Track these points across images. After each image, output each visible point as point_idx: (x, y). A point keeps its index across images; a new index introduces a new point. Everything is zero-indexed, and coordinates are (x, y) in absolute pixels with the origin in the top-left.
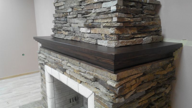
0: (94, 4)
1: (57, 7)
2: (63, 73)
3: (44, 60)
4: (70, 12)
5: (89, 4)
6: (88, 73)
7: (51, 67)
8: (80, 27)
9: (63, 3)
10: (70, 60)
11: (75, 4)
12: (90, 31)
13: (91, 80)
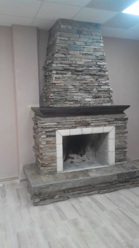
2: (86, 127)
9: (63, 82)
10: (93, 117)
11: (77, 84)
12: (95, 100)
13: (113, 121)
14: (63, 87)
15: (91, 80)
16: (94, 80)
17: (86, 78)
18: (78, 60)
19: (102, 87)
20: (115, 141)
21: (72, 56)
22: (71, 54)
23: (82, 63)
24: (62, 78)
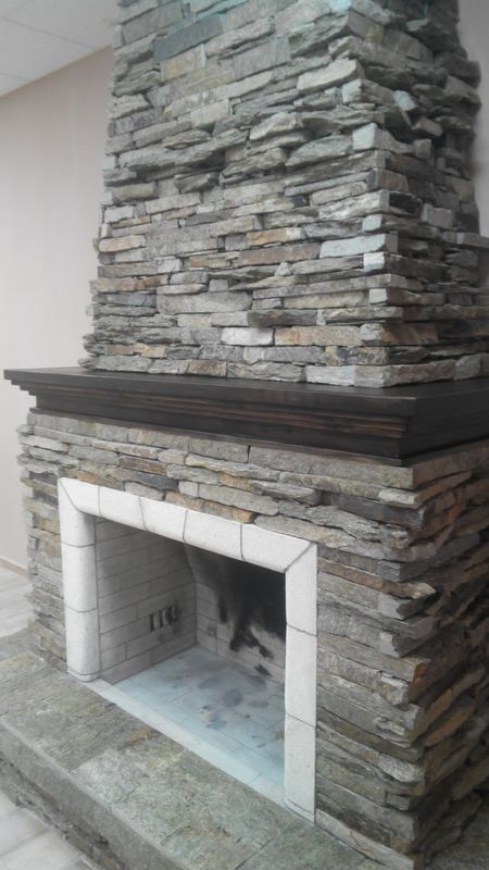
0: (283, 244)
1: (108, 257)
2: (164, 499)
3: (56, 457)
4: (171, 274)
5: (261, 247)
6: (286, 481)
7: (94, 483)
8: (223, 327)
9: (136, 241)
10: (198, 444)
11: (196, 244)
12: (266, 339)
13: (301, 501)
14: (138, 270)
15: (256, 209)
16: (280, 207)
17: (237, 201)
18: (201, 100)
19: (327, 249)
20: (320, 657)
21: (174, 90)
22: (170, 77)
23: (215, 111)
24: (135, 221)
